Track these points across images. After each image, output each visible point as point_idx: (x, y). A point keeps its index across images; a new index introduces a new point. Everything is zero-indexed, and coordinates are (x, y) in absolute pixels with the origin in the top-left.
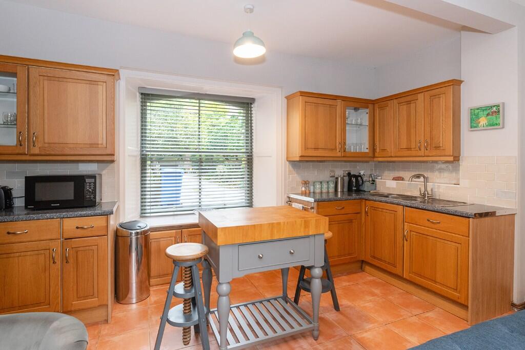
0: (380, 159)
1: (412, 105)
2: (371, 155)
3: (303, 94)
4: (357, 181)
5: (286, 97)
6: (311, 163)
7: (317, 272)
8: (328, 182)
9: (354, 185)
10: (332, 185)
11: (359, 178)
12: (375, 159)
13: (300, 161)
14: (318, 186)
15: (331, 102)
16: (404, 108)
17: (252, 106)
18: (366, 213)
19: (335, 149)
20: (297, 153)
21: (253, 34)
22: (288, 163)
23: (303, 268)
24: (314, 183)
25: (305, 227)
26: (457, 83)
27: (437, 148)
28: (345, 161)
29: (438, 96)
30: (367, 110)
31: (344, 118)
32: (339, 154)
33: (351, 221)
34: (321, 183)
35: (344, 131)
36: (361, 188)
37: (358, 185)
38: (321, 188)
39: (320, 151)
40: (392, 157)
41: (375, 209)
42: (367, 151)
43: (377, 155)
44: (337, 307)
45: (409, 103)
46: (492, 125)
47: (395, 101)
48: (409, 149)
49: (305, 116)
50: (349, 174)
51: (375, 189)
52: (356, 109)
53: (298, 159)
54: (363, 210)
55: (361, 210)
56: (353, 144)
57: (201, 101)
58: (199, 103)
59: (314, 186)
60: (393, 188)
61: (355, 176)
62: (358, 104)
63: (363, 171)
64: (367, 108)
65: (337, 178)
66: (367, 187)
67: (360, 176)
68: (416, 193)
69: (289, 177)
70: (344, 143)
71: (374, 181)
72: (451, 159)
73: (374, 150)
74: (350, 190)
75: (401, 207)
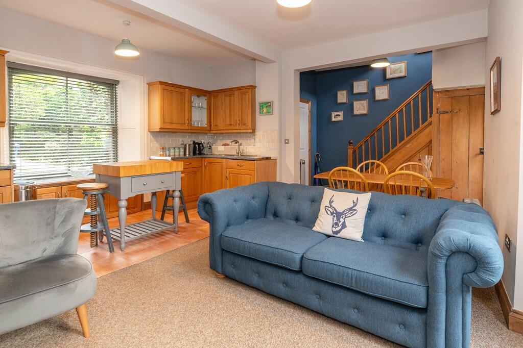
0: (214, 132)
1: (232, 97)
2: (208, 129)
3: (161, 83)
4: (199, 147)
5: (147, 84)
6: (167, 134)
7: (177, 194)
8: (179, 148)
9: (198, 149)
10: (182, 150)
11: (201, 145)
12: (211, 132)
13: (160, 132)
14: (172, 151)
15: (182, 90)
16: (228, 98)
17: (117, 87)
18: (205, 166)
19: (185, 124)
20: (157, 126)
21: (130, 41)
22: (149, 133)
23: (168, 191)
24: (169, 148)
25: (170, 167)
26: (254, 87)
27: (244, 124)
28: (191, 133)
29: (245, 93)
30: (206, 98)
31: (190, 102)
32: (187, 128)
33: (195, 173)
34: (174, 148)
35: (190, 111)
36: (202, 152)
37: (200, 150)
38: (175, 152)
39: (174, 125)
40: (221, 130)
41: (210, 162)
42: (206, 126)
43: (212, 128)
44: (188, 221)
45: (230, 96)
46: (268, 112)
47: (223, 94)
48: (231, 125)
49: (163, 99)
50: (194, 142)
51: (212, 152)
52: (198, 96)
53: (158, 130)
54: (204, 165)
55: (202, 165)
56: (197, 121)
57: (69, 79)
58: (67, 80)
59: (169, 151)
60: (222, 151)
61: (197, 143)
62: (200, 93)
63: (203, 139)
64: (206, 96)
65: (186, 145)
66: (206, 151)
67: (201, 144)
68: (234, 153)
69: (151, 144)
70: (190, 120)
71: (210, 147)
72: (251, 131)
73: (211, 125)
74: (194, 154)
75: (225, 160)
